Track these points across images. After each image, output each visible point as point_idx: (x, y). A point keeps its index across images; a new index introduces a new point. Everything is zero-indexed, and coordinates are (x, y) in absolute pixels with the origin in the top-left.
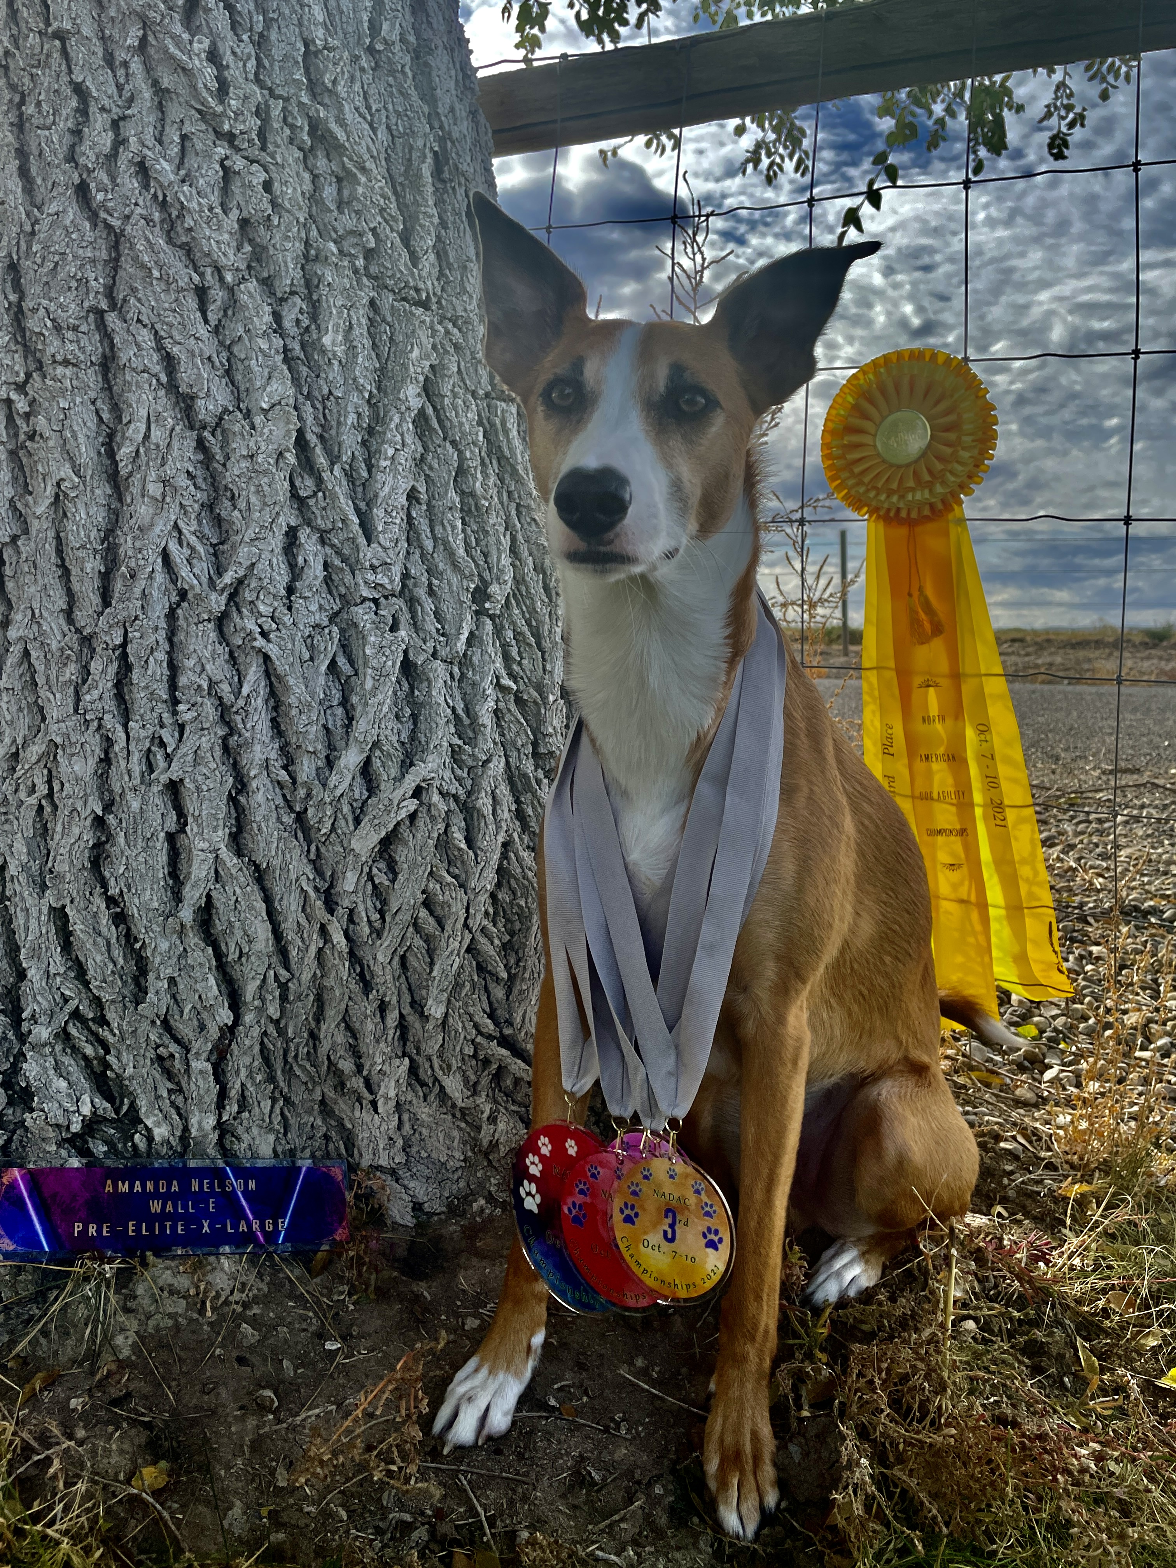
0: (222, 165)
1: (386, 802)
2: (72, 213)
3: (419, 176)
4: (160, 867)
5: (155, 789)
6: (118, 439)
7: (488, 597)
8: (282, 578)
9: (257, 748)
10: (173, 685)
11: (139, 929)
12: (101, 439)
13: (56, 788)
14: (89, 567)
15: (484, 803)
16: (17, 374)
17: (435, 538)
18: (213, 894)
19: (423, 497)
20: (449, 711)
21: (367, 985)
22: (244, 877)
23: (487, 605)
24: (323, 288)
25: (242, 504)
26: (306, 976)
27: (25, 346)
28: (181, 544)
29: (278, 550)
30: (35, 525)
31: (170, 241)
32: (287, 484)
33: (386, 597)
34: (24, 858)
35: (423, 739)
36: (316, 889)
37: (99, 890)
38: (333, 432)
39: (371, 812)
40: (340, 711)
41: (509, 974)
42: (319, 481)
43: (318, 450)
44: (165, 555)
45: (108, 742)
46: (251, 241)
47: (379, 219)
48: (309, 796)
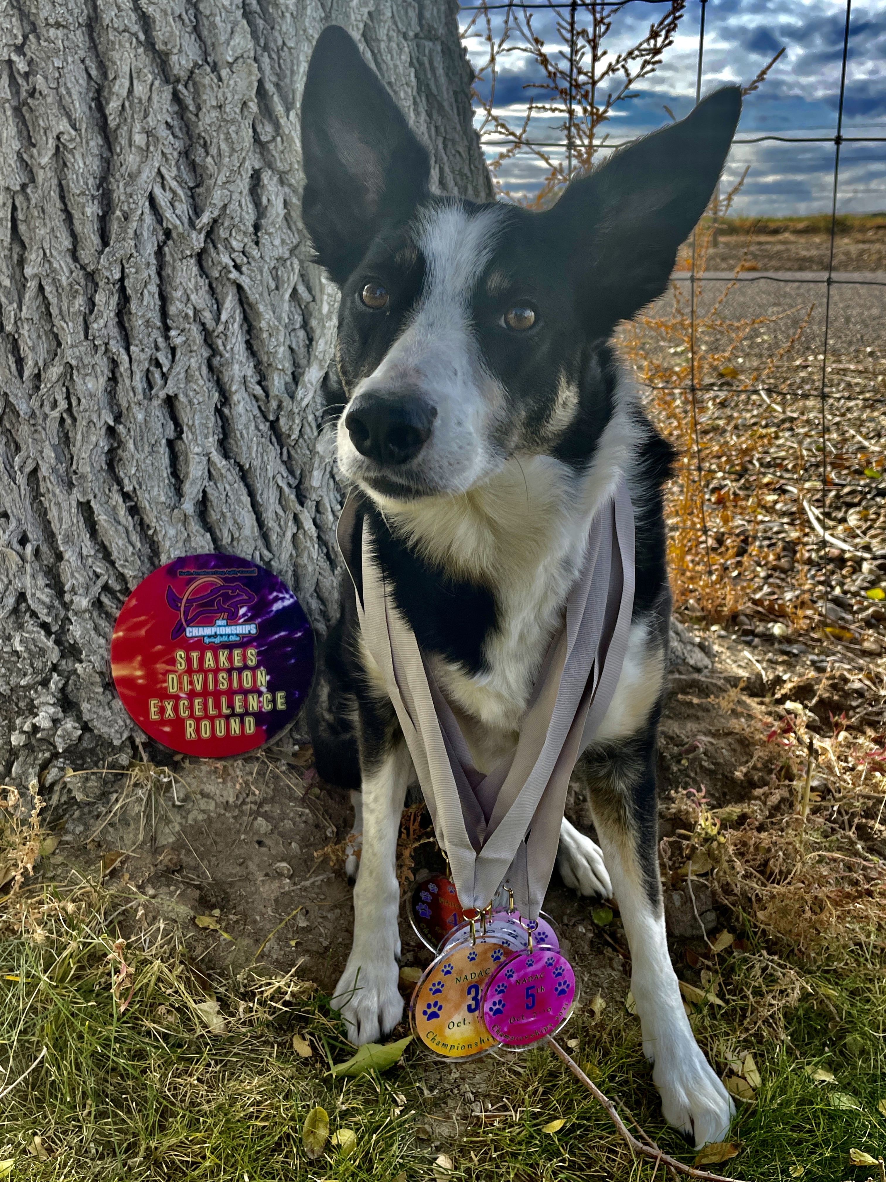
4: (163, 468)
5: (156, 403)
6: (105, 94)
8: (250, 217)
9: (236, 367)
10: (164, 314)
11: (151, 518)
12: (91, 95)
13: (74, 403)
14: (88, 211)
16: (16, 37)
18: (208, 489)
21: (332, 563)
22: (232, 476)
25: (213, 151)
26: (285, 557)
27: (20, 9)
28: (164, 189)
29: (246, 191)
30: (40, 175)
32: (250, 131)
34: (53, 461)
36: (289, 485)
37: (115, 487)
38: (288, 80)
40: (301, 334)
42: (277, 127)
43: (276, 98)
44: (152, 199)
45: (114, 364)
48: (280, 407)
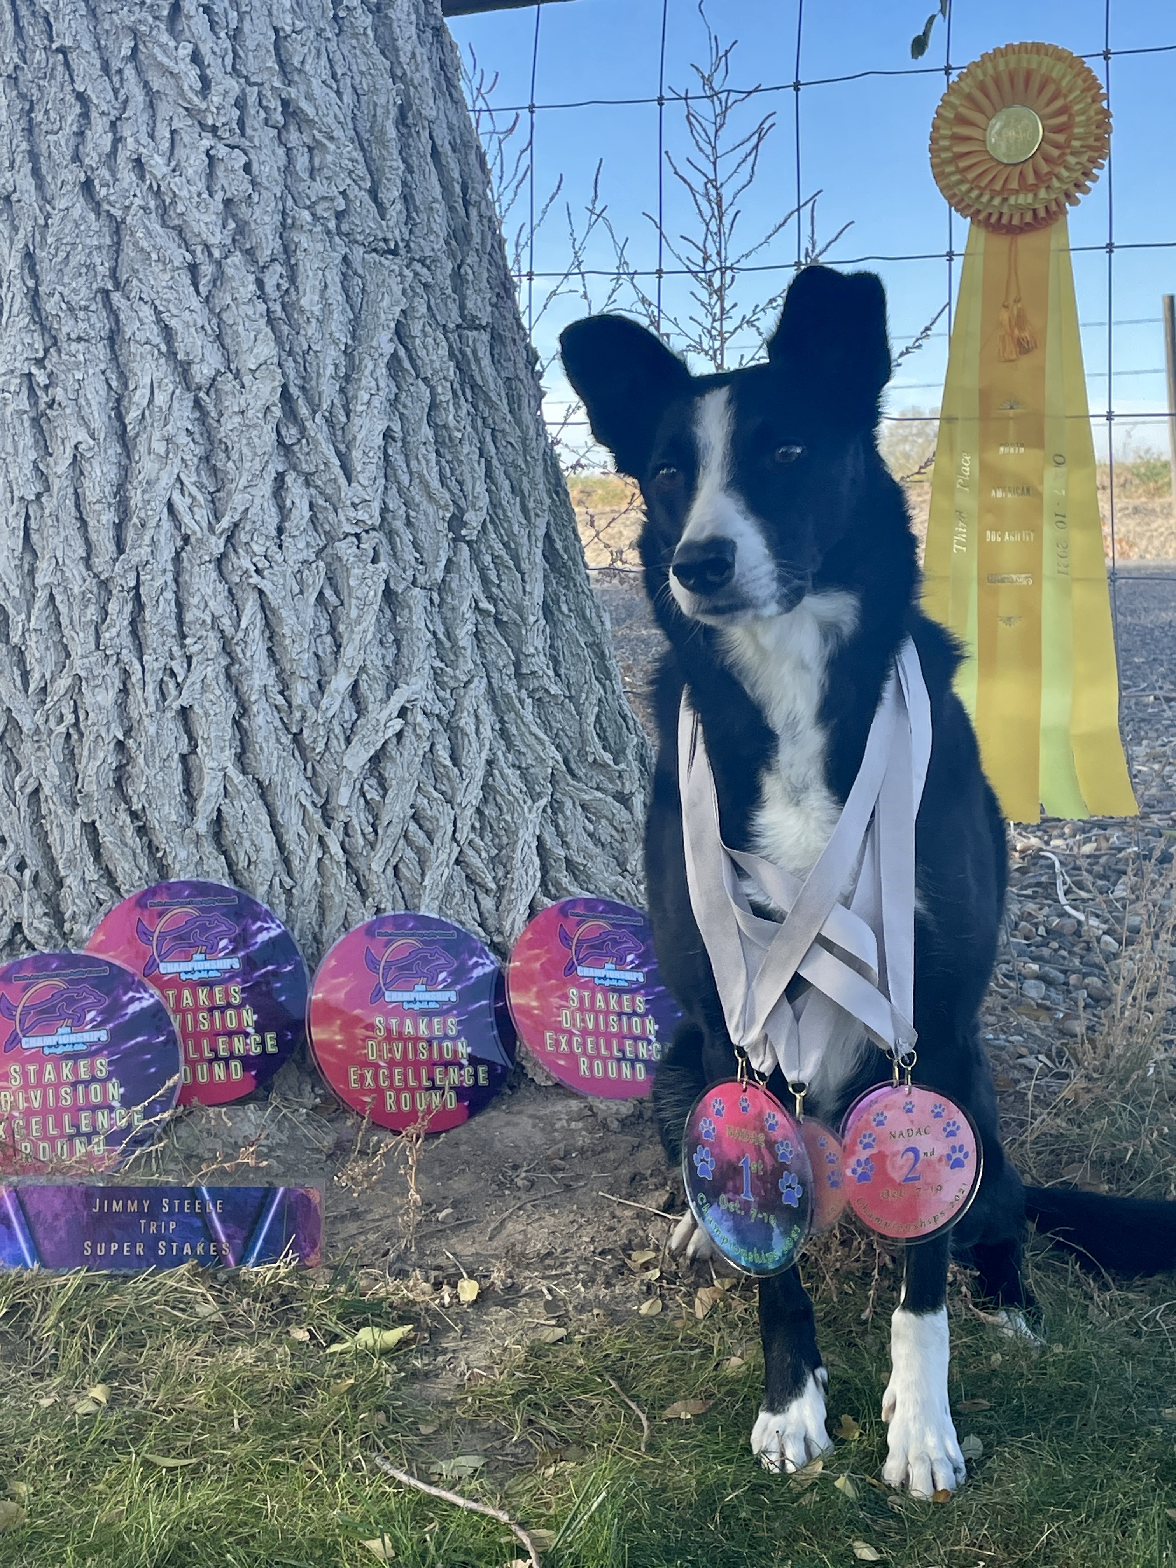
0: (208, 155)
1: (374, 722)
2: (80, 207)
3: (383, 132)
4: (175, 784)
5: (170, 714)
6: (125, 403)
7: (465, 525)
8: (272, 521)
9: (256, 675)
10: (180, 622)
11: (160, 839)
12: (111, 405)
13: (82, 717)
14: (104, 519)
15: (466, 722)
16: (37, 351)
17: (411, 473)
18: (223, 808)
19: (398, 435)
20: (429, 636)
21: (363, 892)
22: (250, 793)
23: (464, 532)
24: (300, 255)
25: (235, 456)
26: (308, 885)
27: (41, 325)
28: (183, 495)
29: (268, 494)
30: (56, 484)
31: (164, 225)
32: (274, 436)
33: (367, 532)
34: (57, 780)
35: (406, 663)
36: (314, 804)
37: (123, 806)
38: (314, 383)
39: (360, 732)
40: (328, 639)
41: (497, 884)
42: (303, 430)
43: (301, 401)
44: (170, 506)
45: (126, 674)
46: (234, 216)
47: (348, 181)
48: (304, 718)
